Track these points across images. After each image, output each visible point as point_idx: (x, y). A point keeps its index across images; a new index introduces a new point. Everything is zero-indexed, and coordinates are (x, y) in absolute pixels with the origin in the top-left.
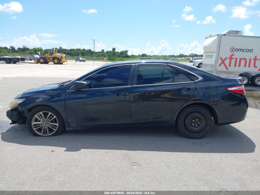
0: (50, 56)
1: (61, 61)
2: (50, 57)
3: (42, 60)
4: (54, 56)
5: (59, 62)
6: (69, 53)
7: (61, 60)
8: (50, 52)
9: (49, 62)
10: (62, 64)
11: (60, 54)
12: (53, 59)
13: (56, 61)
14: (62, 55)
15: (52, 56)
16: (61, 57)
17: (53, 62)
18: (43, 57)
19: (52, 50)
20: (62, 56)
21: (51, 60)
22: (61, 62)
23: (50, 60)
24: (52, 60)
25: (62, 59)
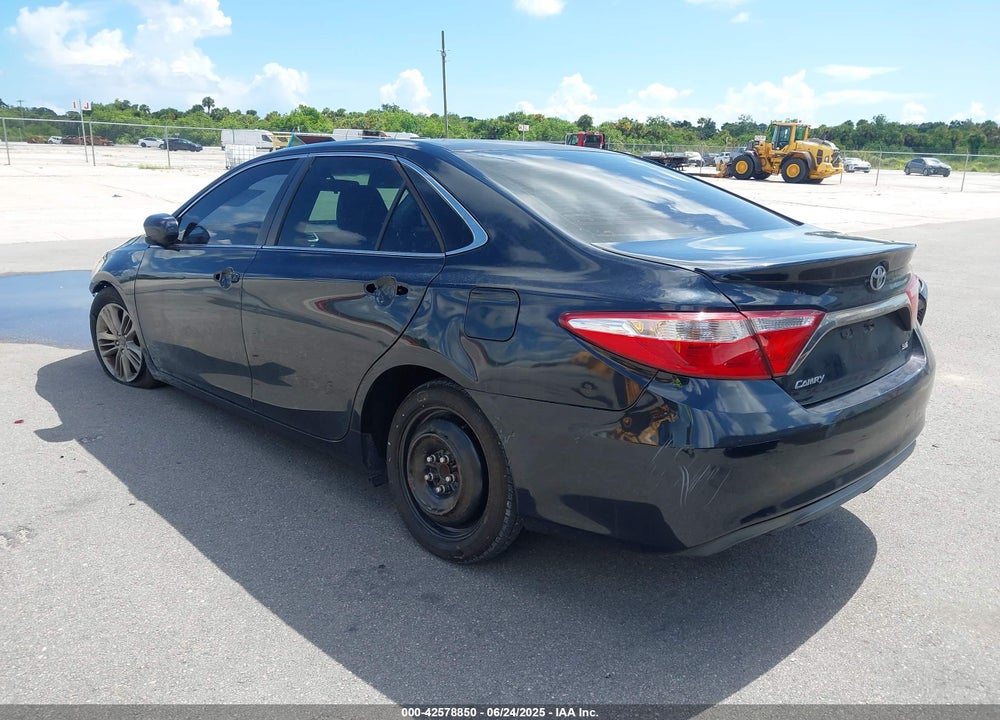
0: (772, 152)
1: (812, 171)
2: (776, 156)
3: (742, 167)
4: (789, 149)
5: (807, 173)
6: (912, 139)
7: (815, 168)
8: (780, 133)
9: (768, 175)
10: (817, 181)
11: (816, 145)
12: (784, 161)
13: (793, 170)
14: (824, 147)
15: (781, 152)
16: (815, 155)
17: (780, 175)
18: (749, 155)
19: (786, 127)
20: (820, 153)
21: (776, 167)
22: (813, 177)
23: (772, 164)
24: (781, 167)
25: (820, 161)
